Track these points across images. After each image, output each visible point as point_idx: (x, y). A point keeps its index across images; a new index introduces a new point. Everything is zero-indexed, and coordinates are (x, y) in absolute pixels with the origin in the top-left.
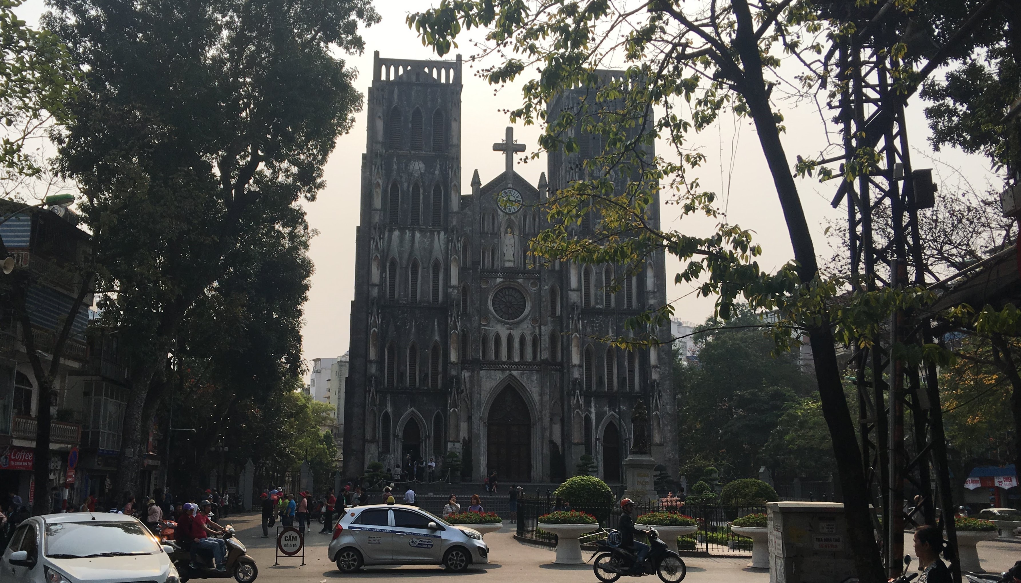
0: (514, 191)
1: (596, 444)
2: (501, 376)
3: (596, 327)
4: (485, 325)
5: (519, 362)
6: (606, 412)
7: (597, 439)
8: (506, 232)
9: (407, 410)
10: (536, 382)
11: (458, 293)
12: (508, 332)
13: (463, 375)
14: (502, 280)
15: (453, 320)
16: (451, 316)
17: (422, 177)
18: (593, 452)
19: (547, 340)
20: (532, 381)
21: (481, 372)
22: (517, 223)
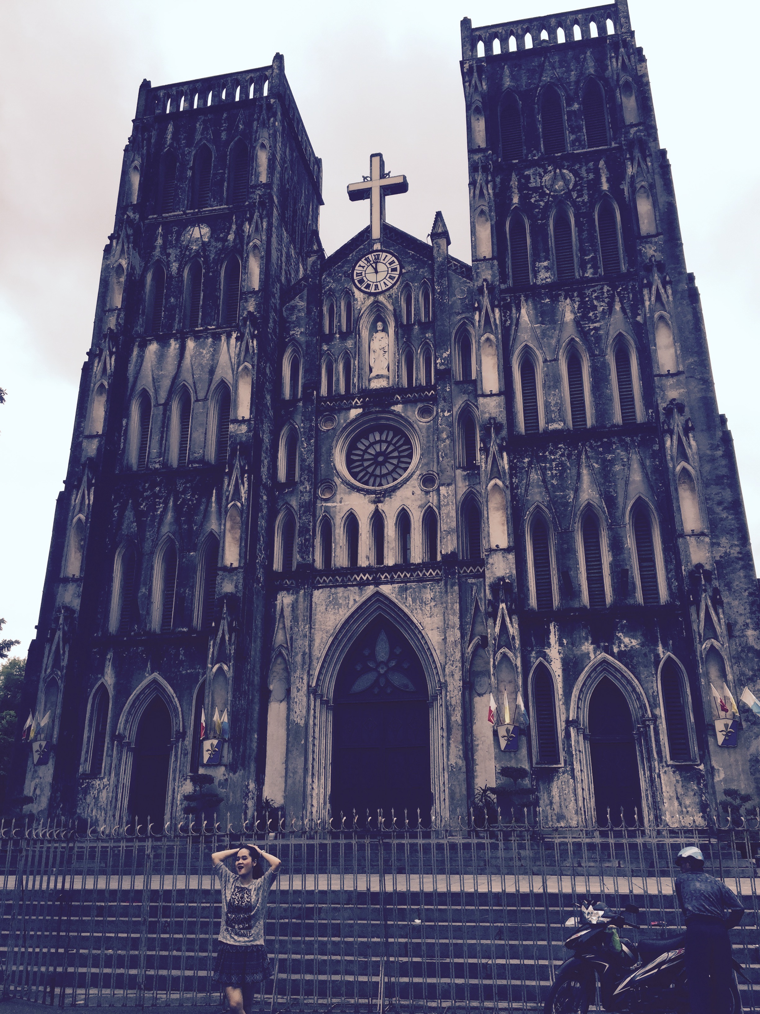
0: (384, 254)
1: (568, 736)
2: (357, 599)
3: (551, 469)
4: (326, 500)
5: (396, 565)
6: (588, 653)
7: (568, 723)
8: (373, 329)
9: (146, 677)
10: (433, 604)
11: (249, 431)
12: (372, 507)
13: (278, 602)
14: (360, 411)
15: (233, 482)
16: (230, 475)
17: (204, 250)
18: (562, 756)
19: (453, 514)
20: (423, 603)
21: (316, 593)
22: (391, 307)
